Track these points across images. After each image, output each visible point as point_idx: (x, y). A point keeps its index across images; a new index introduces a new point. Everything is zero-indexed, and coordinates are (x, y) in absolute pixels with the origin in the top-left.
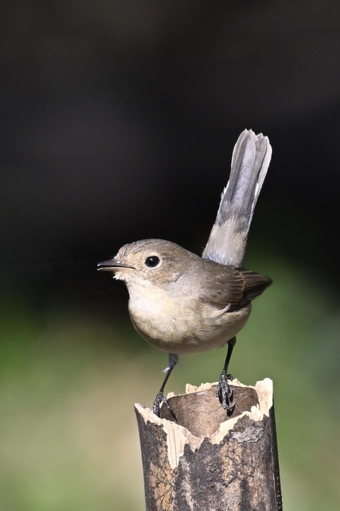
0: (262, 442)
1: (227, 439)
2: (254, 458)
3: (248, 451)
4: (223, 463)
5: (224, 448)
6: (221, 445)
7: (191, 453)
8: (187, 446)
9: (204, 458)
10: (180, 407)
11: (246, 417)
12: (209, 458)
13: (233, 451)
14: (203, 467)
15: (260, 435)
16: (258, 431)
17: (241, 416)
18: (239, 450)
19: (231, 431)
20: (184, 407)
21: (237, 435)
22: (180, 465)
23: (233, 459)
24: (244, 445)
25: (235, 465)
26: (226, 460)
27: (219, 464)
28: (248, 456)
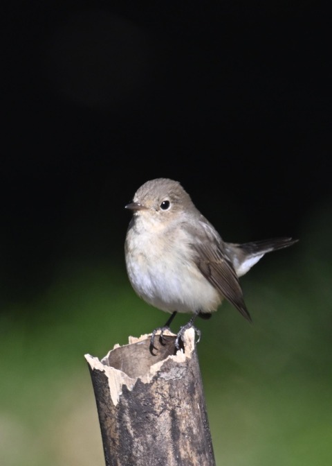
0: (187, 379)
1: (155, 378)
2: (179, 392)
3: (174, 387)
4: (153, 398)
5: (154, 387)
6: (151, 384)
7: (127, 391)
8: (124, 387)
9: (138, 395)
10: (125, 355)
11: (170, 360)
12: (142, 395)
13: (162, 388)
14: (138, 402)
15: (184, 374)
16: (182, 371)
17: (166, 360)
18: (167, 387)
19: (158, 372)
20: (128, 356)
21: (163, 375)
22: (120, 402)
23: (162, 395)
24: (170, 382)
25: (164, 399)
26: (156, 395)
27: (150, 399)
28: (174, 391)
